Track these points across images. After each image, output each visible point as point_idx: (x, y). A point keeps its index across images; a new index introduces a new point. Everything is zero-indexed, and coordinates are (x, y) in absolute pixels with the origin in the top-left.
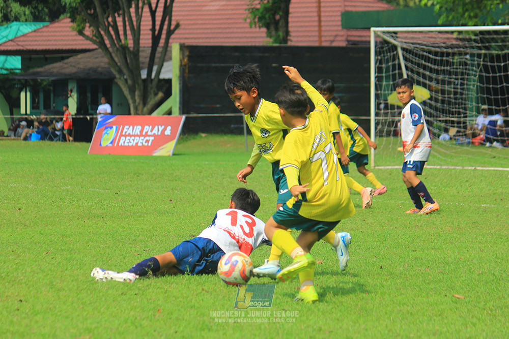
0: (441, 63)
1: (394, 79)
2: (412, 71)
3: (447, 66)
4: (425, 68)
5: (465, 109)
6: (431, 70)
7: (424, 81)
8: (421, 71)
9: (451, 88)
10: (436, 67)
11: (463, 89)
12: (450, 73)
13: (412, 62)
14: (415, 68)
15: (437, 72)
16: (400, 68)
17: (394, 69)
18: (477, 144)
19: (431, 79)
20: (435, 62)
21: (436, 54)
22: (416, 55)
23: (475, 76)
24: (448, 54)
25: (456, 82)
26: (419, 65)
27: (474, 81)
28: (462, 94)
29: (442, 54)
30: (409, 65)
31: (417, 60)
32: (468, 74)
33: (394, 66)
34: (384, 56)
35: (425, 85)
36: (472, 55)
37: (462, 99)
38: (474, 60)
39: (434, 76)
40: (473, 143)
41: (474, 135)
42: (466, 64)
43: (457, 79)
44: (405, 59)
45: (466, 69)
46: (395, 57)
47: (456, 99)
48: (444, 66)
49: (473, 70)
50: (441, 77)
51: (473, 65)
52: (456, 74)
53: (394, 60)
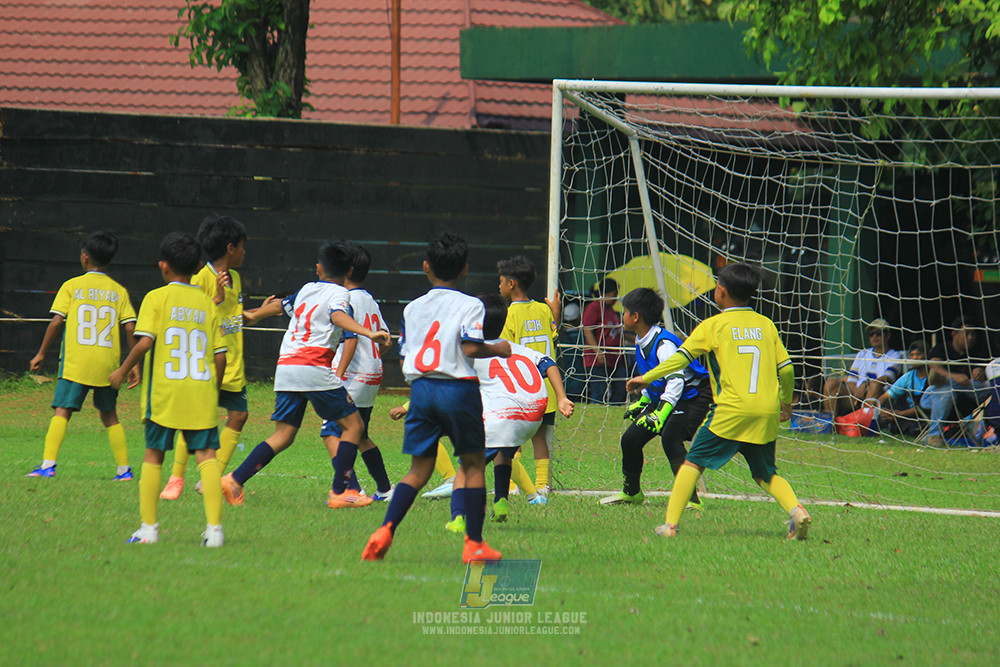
0: (755, 191)
1: (618, 234)
2: (669, 212)
3: (770, 202)
4: (705, 203)
5: (815, 330)
6: (722, 211)
7: (703, 243)
8: (695, 211)
9: (774, 267)
10: (738, 203)
11: (809, 272)
12: (776, 223)
13: (670, 185)
14: (679, 203)
15: (740, 218)
16: (635, 200)
17: (618, 204)
18: (851, 433)
19: (719, 238)
20: (735, 188)
21: (741, 163)
22: (683, 163)
23: (850, 233)
24: (777, 166)
25: (794, 249)
26: (688, 195)
27: (846, 247)
28: (806, 286)
29: (759, 165)
30: (662, 192)
31: (684, 178)
32: (829, 229)
33: (618, 193)
34: (591, 165)
35: (701, 255)
36: (848, 172)
37: (805, 301)
38: (850, 188)
39: (729, 228)
40: (839, 430)
41: (843, 409)
42: (826, 197)
43: (795, 242)
44: (652, 174)
45: (824, 213)
46: (623, 168)
47: (787, 300)
48: (761, 202)
49: (844, 216)
50: (749, 232)
51: (845, 202)
52: (794, 226)
53: (619, 177)
